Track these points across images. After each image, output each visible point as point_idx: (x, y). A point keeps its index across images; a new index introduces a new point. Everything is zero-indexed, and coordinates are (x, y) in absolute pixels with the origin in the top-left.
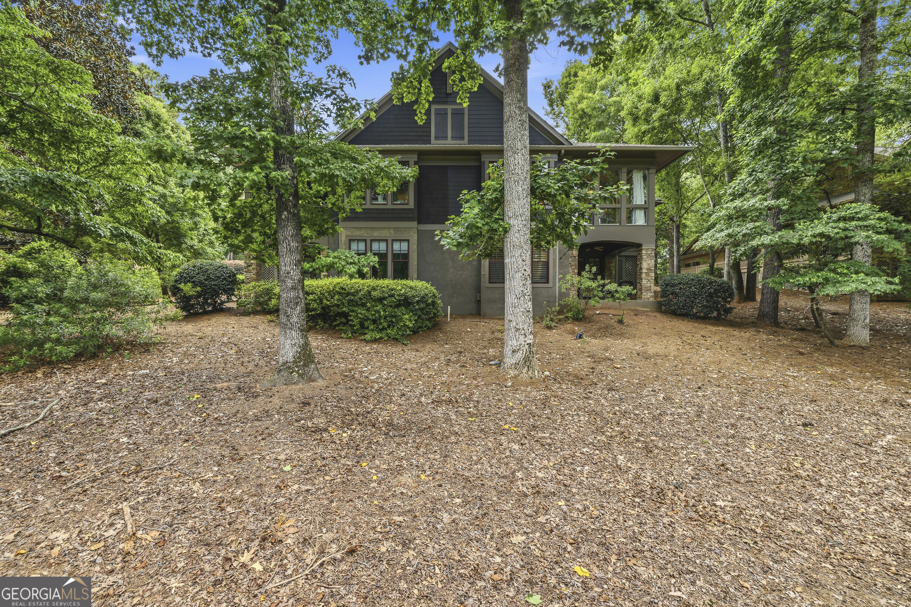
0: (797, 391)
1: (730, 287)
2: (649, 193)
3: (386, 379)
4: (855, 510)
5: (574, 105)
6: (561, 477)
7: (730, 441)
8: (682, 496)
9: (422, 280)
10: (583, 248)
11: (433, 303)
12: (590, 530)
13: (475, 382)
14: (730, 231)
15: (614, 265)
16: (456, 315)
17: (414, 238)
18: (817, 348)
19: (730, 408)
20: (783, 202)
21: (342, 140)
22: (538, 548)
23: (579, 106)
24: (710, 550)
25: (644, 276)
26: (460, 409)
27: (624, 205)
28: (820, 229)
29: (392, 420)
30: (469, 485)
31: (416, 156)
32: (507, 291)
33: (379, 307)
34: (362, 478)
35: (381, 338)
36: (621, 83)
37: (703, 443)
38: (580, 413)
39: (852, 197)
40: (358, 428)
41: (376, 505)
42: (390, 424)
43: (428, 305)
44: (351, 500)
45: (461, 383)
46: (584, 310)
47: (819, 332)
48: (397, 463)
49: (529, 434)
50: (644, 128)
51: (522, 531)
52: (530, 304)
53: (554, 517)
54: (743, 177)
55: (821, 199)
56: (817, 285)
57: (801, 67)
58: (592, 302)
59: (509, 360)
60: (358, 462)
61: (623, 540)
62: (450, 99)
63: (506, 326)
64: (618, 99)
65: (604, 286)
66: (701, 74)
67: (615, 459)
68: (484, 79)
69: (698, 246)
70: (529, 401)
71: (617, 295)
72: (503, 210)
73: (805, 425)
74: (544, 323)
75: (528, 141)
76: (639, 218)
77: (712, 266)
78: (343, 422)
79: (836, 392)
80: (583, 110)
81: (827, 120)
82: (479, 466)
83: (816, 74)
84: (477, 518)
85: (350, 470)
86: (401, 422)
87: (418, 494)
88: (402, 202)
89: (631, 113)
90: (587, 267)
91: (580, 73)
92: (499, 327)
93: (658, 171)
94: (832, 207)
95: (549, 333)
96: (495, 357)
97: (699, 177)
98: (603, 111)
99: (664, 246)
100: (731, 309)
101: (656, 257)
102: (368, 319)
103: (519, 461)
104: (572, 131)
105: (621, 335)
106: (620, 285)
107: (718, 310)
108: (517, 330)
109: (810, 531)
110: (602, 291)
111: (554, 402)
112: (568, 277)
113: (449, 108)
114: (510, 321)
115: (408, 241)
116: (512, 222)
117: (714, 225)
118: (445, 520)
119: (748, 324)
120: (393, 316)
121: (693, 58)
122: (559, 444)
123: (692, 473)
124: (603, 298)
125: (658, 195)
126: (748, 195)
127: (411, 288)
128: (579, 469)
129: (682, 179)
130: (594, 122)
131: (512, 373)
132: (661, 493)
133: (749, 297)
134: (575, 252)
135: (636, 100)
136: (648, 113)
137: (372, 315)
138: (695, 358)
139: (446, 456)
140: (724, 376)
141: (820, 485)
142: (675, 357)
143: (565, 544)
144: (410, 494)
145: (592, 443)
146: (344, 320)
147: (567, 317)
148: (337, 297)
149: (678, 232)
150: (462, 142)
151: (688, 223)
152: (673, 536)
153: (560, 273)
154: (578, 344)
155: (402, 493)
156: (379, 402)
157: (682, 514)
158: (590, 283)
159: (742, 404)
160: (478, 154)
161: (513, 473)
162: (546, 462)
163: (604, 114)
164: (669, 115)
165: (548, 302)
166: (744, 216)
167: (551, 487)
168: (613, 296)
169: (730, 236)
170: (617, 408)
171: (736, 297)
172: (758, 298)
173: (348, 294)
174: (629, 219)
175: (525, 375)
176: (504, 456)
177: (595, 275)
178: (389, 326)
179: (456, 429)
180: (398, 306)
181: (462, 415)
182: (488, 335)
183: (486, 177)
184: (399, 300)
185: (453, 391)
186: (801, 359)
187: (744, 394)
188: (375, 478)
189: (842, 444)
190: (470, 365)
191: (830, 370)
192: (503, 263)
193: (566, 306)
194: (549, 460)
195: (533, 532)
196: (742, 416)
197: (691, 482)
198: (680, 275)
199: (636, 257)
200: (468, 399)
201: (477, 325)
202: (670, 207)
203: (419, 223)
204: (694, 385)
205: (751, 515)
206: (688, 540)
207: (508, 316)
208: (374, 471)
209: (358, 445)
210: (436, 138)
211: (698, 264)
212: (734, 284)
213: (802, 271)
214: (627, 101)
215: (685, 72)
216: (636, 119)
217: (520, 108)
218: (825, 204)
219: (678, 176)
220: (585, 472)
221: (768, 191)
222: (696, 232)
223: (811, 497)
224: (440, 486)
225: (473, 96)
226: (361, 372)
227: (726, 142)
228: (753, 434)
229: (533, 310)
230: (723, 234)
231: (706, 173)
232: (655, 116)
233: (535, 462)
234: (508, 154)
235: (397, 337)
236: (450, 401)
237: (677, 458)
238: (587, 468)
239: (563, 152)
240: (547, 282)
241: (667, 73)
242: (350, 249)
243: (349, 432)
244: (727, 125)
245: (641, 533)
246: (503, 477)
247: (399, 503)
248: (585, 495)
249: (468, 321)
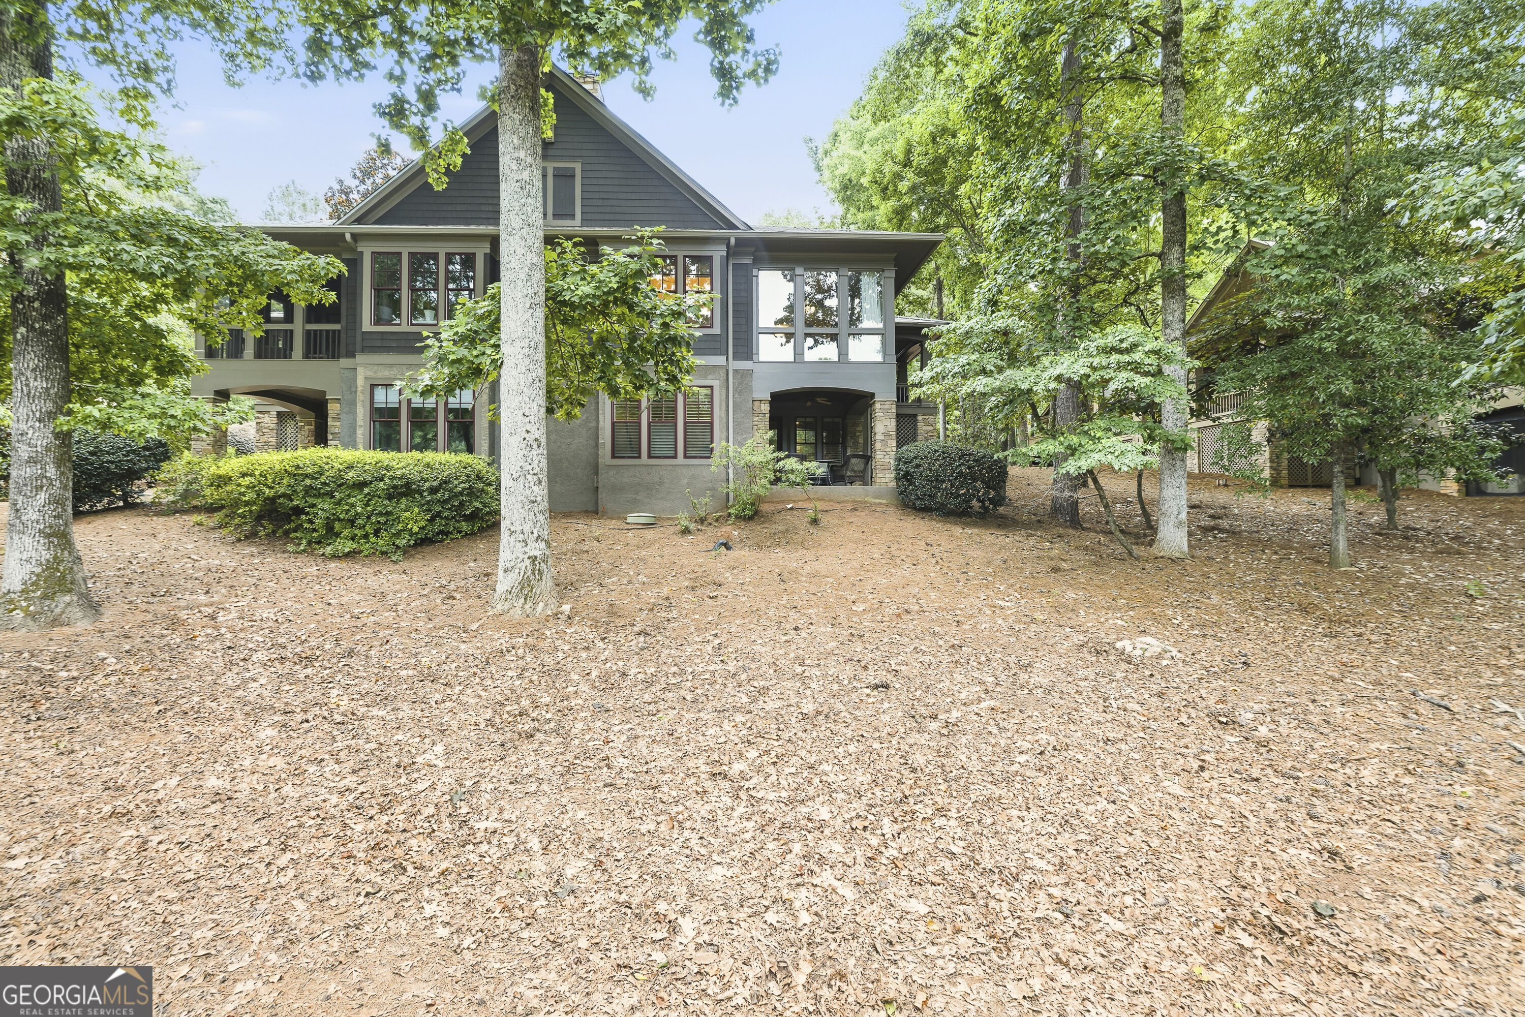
2: (887, 309)
10: (779, 399)
25: (878, 446)
27: (841, 330)
31: (488, 245)
33: (357, 499)
43: (457, 494)
46: (756, 503)
59: (501, 586)
62: (550, 152)
73: (876, 687)
74: (681, 524)
76: (870, 350)
106: (804, 460)
108: (512, 533)
113: (550, 166)
134: (764, 407)
137: (344, 512)
147: (729, 515)
148: (286, 481)
150: (569, 222)
159: (830, 654)
160: (594, 242)
175: (518, 611)
178: (374, 531)
225: (589, 148)
232: (903, 186)
239: (733, 241)
240: (711, 456)
242: (372, 400)
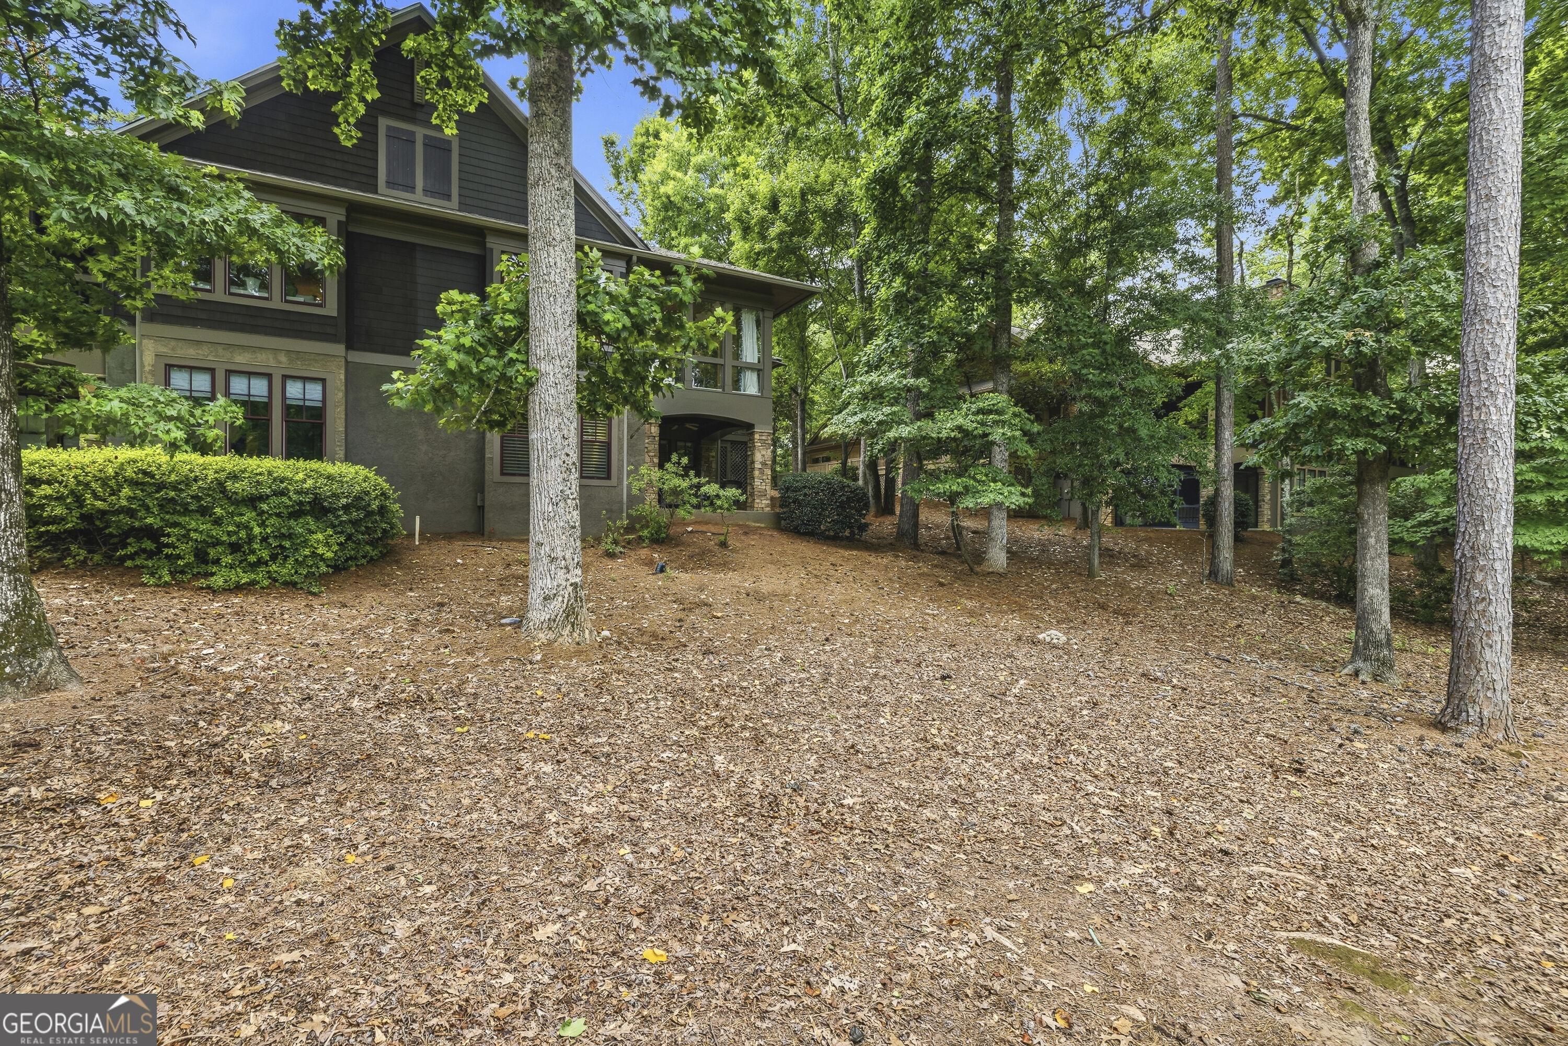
0: (937, 634)
1: (865, 494)
2: (764, 349)
3: (264, 669)
4: (989, 778)
5: (656, 186)
6: (626, 807)
7: (862, 711)
8: (801, 802)
9: (355, 463)
10: (668, 423)
11: (382, 510)
12: (669, 885)
13: (470, 659)
14: (864, 415)
15: (714, 454)
16: (432, 535)
17: (338, 378)
18: (958, 577)
19: (863, 665)
20: (922, 382)
21: (144, 137)
22: (584, 938)
23: (662, 190)
24: (833, 871)
25: (757, 473)
26: (439, 713)
27: (729, 362)
28: (960, 421)
29: (278, 754)
30: (452, 855)
31: (343, 211)
32: (534, 491)
33: (249, 516)
34: (193, 891)
35: (253, 583)
36: (726, 168)
37: (830, 718)
38: (660, 695)
39: (990, 385)
40: (186, 783)
41: (231, 942)
42: (273, 763)
43: (370, 514)
44: (161, 946)
45: (440, 664)
46: (668, 526)
47: (960, 556)
48: (287, 842)
49: (572, 742)
50: (758, 247)
51: (555, 915)
52: (576, 514)
53: (611, 878)
54: (879, 342)
55: (961, 384)
56: (958, 494)
57: (941, 208)
58: (681, 512)
59: (538, 615)
60: (183, 858)
61: (719, 887)
62: (419, 115)
63: (533, 554)
64: (720, 192)
65: (699, 486)
66: (832, 184)
67: (711, 762)
68: (492, 96)
69: (826, 432)
70: (572, 685)
71: (719, 503)
72: (527, 344)
73: (943, 678)
74: (603, 547)
75: (573, 229)
76: (750, 385)
77: (844, 464)
78: (141, 775)
79: (974, 631)
80: (668, 197)
81: (965, 284)
82: (475, 816)
83: (958, 221)
84: (468, 912)
85: (160, 880)
86: (301, 755)
87: (337, 896)
88: (309, 299)
89: (739, 219)
90: (674, 457)
91: (664, 135)
92: (523, 557)
93: (776, 316)
94: (972, 396)
95: (610, 564)
96: (511, 611)
97: (829, 332)
98: (700, 206)
99: (786, 430)
100: (867, 525)
101: (774, 445)
102: (217, 543)
103: (553, 792)
104: (651, 228)
105: (725, 566)
106: (723, 486)
107: (850, 527)
108: (553, 560)
109: (945, 817)
110: (696, 495)
111: (616, 681)
112: (643, 470)
113: (420, 132)
114: (540, 544)
115: (323, 381)
116: (543, 367)
117: (846, 405)
118: (399, 934)
119: (885, 546)
120: (283, 536)
121: (823, 159)
122: (623, 752)
123: (815, 765)
124: (698, 507)
125: (776, 352)
126: (885, 368)
127: (330, 477)
128: (654, 788)
129: (809, 333)
130: (684, 220)
131: (543, 637)
132: (775, 802)
133: (886, 509)
134: (655, 430)
135: (746, 200)
136: (764, 224)
137: (229, 534)
138: (823, 596)
139: (406, 808)
140: (857, 621)
141: (957, 753)
142: (798, 596)
143: (629, 919)
144: (319, 899)
145: (676, 743)
146: (148, 545)
147: (640, 537)
148: (126, 491)
149: (803, 410)
150: (446, 203)
151: (816, 398)
152: (788, 863)
153: (629, 464)
154: (660, 581)
155: (298, 903)
156: (244, 719)
157: (800, 828)
158: (677, 481)
159: (877, 658)
160: (479, 233)
161: (541, 816)
162: (600, 786)
163: (701, 211)
164: (792, 234)
165: (609, 511)
166: (881, 396)
167: (608, 827)
168: (712, 504)
169: (863, 421)
170: (716, 681)
171: (872, 510)
172: (898, 510)
173: (161, 486)
174: (736, 383)
175: (566, 639)
176: (524, 788)
177: (686, 469)
178: (274, 558)
179: (428, 752)
180: (297, 513)
181: (442, 723)
182: (499, 570)
183: (496, 277)
184: (301, 503)
185: (424, 681)
186: (941, 592)
187: (879, 643)
188: (229, 883)
189: (977, 697)
190: (462, 628)
191: (969, 604)
192: (526, 441)
193: (639, 518)
194: (605, 782)
195: (575, 912)
196: (876, 675)
197: (814, 779)
198: (805, 475)
199: (745, 443)
200: (456, 693)
201: (476, 552)
202: (792, 372)
203: (349, 347)
204: (821, 636)
205: (884, 810)
206: (807, 864)
207: (536, 535)
208: (226, 870)
209: (185, 821)
210: (390, 184)
211: (828, 459)
212: (870, 493)
213: (943, 476)
214: (735, 200)
215: (812, 174)
216: (746, 230)
217: (559, 167)
218: (963, 391)
219: (804, 328)
220: (665, 791)
221: (907, 365)
222: (825, 413)
223: (947, 771)
224: (390, 868)
225: (465, 120)
226: (197, 660)
227: (862, 289)
228: (889, 698)
229: (582, 525)
230: (857, 418)
231: (838, 328)
232: (773, 231)
233: (581, 790)
234: (536, 244)
235: (295, 578)
236: (418, 700)
237: (796, 746)
238: (667, 783)
239: (635, 257)
240: (609, 477)
241: (789, 169)
242: (167, 383)
243: (159, 796)
244: (862, 263)
245: (745, 871)
246: (522, 827)
247: (289, 924)
248: (663, 829)
249: (458, 545)
